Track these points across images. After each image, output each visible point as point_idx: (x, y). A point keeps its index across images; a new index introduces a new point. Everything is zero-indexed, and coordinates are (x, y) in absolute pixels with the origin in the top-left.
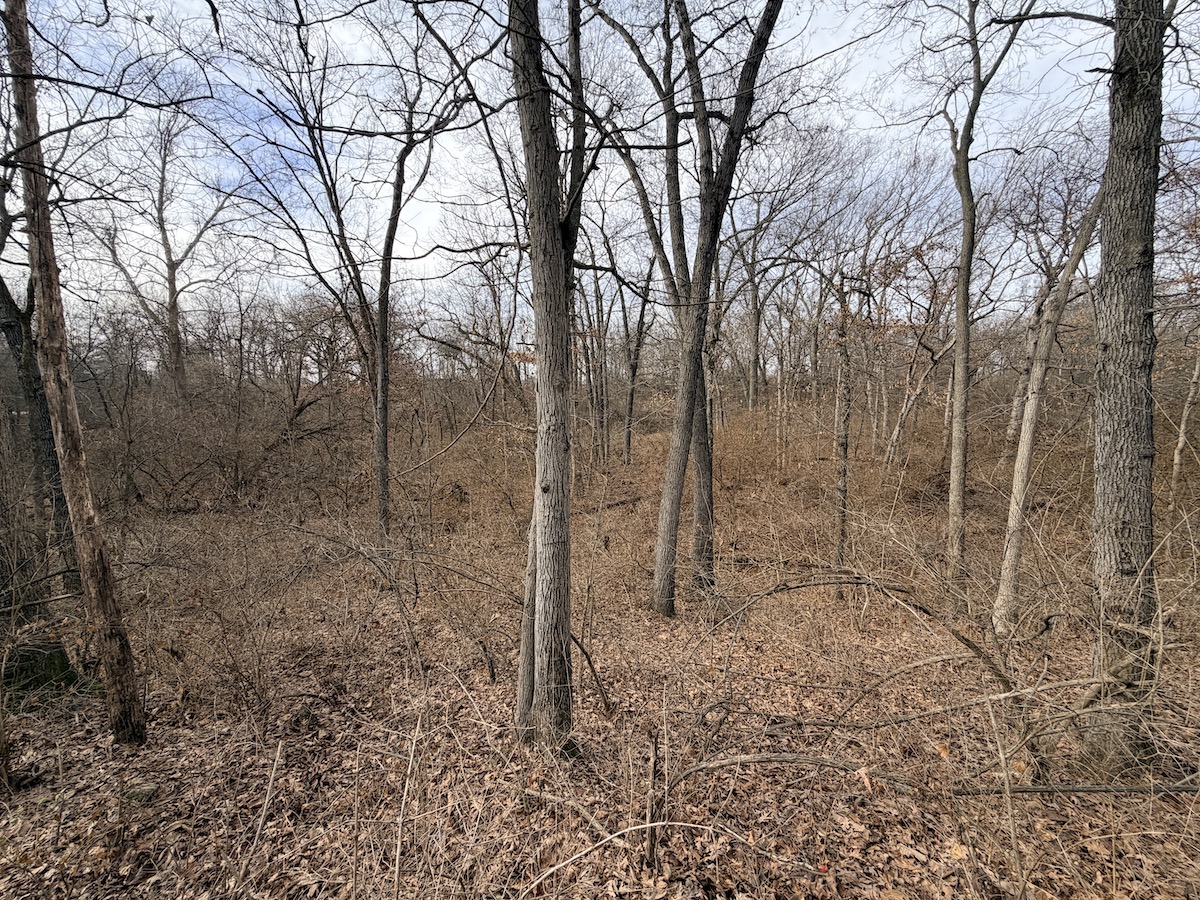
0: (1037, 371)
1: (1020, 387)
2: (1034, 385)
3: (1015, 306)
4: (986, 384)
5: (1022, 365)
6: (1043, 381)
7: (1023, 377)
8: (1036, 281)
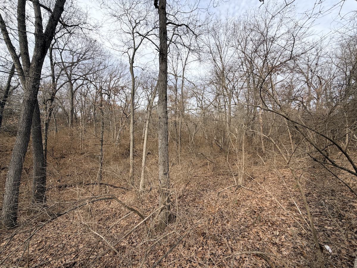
0: (147, 123)
1: (145, 126)
2: (147, 126)
3: (143, 107)
4: (138, 125)
5: (145, 121)
6: (148, 125)
7: (145, 124)
8: (147, 102)
